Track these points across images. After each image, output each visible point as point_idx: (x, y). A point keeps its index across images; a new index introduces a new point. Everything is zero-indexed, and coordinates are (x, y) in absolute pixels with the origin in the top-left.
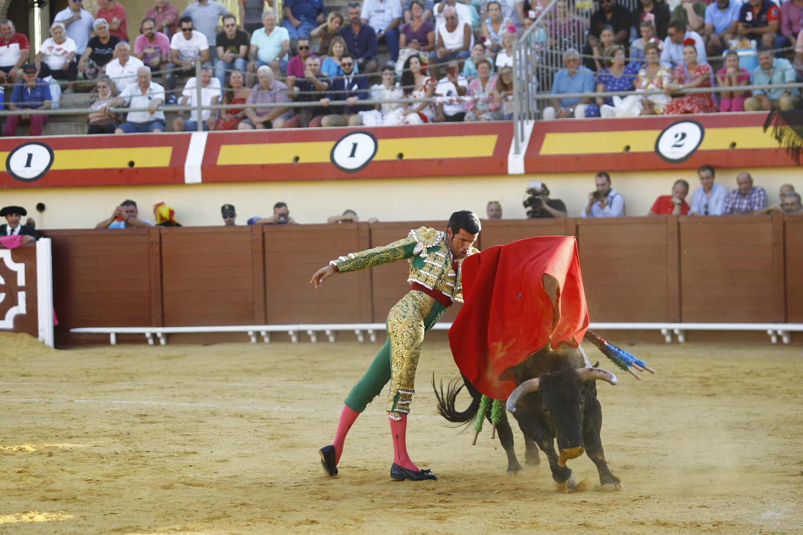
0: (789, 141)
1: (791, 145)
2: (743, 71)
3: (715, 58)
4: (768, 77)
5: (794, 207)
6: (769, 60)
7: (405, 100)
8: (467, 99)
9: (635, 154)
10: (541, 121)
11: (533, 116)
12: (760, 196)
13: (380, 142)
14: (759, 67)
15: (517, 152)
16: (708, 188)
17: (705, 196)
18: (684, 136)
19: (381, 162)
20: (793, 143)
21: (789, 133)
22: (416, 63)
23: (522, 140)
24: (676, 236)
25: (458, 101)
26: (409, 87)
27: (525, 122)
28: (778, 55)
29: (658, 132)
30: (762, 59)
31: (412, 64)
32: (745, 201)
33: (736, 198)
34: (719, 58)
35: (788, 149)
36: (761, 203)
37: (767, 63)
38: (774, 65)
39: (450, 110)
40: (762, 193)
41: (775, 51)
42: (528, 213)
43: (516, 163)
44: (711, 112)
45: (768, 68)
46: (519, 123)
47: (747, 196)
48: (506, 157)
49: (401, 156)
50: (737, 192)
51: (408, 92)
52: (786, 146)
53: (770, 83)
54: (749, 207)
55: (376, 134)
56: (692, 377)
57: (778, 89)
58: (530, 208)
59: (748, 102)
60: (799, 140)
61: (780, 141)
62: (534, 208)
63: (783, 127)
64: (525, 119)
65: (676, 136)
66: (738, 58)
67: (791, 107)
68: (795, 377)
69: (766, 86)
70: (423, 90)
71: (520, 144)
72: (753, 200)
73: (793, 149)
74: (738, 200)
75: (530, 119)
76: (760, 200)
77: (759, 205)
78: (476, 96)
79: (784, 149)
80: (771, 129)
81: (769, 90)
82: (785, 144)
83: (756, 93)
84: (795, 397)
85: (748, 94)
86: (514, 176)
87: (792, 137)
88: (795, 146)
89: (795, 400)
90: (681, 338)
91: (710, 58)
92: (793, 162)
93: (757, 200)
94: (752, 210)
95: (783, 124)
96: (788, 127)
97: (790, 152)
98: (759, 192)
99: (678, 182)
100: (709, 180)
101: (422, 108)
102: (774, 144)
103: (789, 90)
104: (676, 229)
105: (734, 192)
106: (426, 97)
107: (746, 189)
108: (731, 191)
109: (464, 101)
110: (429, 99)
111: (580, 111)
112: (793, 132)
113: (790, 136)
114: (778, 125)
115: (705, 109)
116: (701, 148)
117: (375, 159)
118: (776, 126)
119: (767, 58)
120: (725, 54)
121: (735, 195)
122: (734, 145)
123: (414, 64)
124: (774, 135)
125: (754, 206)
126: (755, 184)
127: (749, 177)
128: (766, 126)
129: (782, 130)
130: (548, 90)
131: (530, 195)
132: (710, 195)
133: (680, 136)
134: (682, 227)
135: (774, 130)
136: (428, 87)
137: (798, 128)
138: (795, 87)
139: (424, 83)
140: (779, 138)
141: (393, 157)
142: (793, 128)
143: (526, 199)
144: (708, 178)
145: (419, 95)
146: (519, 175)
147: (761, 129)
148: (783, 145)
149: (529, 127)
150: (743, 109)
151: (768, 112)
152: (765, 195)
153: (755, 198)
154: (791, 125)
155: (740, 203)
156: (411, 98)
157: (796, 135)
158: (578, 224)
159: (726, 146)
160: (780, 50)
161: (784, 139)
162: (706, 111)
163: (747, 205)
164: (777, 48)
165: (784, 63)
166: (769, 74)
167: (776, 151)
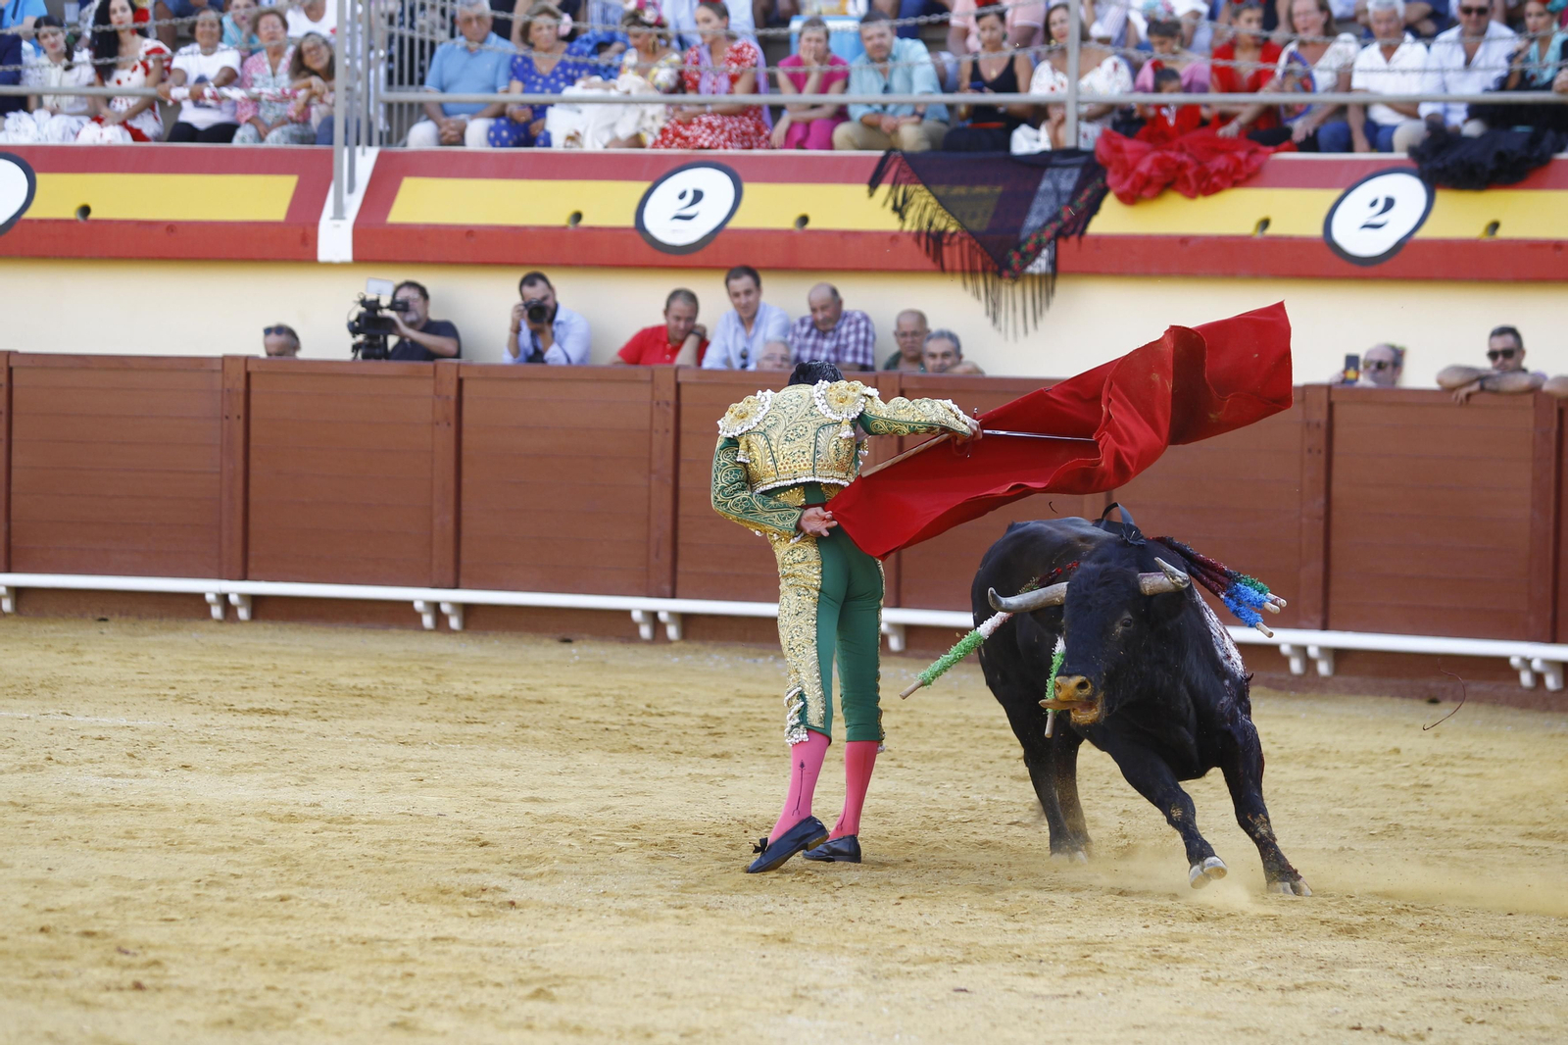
0: (921, 217)
1: (925, 226)
2: (834, 61)
3: (771, 32)
4: (881, 76)
5: (948, 362)
6: (885, 41)
7: (98, 90)
8: (236, 93)
9: (591, 229)
10: (397, 149)
11: (376, 138)
12: (857, 331)
13: (40, 177)
14: (862, 58)
15: (339, 213)
16: (748, 317)
17: (742, 332)
18: (698, 196)
19: (42, 221)
20: (930, 223)
21: (923, 201)
22: (123, 9)
23: (351, 189)
24: (671, 411)
25: (214, 97)
26: (109, 61)
27: (359, 150)
28: (904, 33)
29: (643, 186)
30: (870, 38)
31: (115, 11)
32: (827, 344)
33: (808, 335)
34: (783, 31)
35: (917, 235)
36: (861, 348)
37: (879, 47)
38: (894, 52)
39: (198, 118)
40: (862, 325)
41: (900, 22)
42: (356, 348)
43: (335, 238)
44: (759, 147)
45: (881, 57)
46: (346, 152)
47: (830, 334)
48: (315, 225)
49: (85, 210)
50: (809, 321)
51: (104, 73)
52: (915, 229)
53: (887, 89)
54: (832, 357)
55: (31, 161)
56: (687, 715)
57: (900, 105)
58: (360, 338)
59: (842, 131)
60: (942, 216)
61: (902, 217)
62: (369, 337)
63: (911, 188)
64: (358, 144)
65: (682, 196)
66: (827, 34)
67: (925, 146)
68: (906, 723)
69: (876, 96)
70: (140, 70)
71: (346, 198)
72: (843, 342)
73: (928, 233)
74: (810, 341)
75: (370, 144)
76: (857, 342)
77: (855, 353)
78: (255, 90)
79: (909, 233)
80: (884, 189)
81: (885, 107)
82: (913, 224)
83: (857, 112)
84: (900, 766)
85: (841, 114)
86: (330, 265)
87: (929, 208)
88: (933, 229)
89: (900, 772)
90: (672, 632)
91: (761, 32)
92: (928, 263)
93: (852, 338)
94: (837, 361)
95: (909, 181)
96: (920, 187)
97: (923, 241)
98: (858, 322)
99: (674, 295)
100: (751, 298)
101: (135, 113)
102: (890, 223)
103: (920, 110)
104: (671, 396)
105: (802, 322)
106: (146, 85)
107: (828, 317)
108: (796, 320)
109: (229, 98)
110: (151, 91)
111: (477, 132)
112: (932, 200)
113: (925, 209)
114: (900, 184)
115: (746, 140)
116: (733, 224)
117: (28, 215)
118: (895, 183)
119: (882, 35)
120: (796, 25)
121: (806, 329)
122: (804, 220)
123: (119, 14)
124: (890, 203)
125: (844, 354)
126: (847, 307)
127: (834, 292)
128: (873, 184)
129: (908, 196)
130: (411, 82)
131: (363, 310)
132: (752, 332)
133: (689, 197)
134: (685, 392)
135: (890, 193)
136: (151, 64)
137: (941, 190)
138: (939, 103)
139: (142, 54)
140: (900, 210)
141: (70, 212)
142: (930, 191)
143: (353, 317)
144: (748, 292)
145: (130, 80)
146: (342, 265)
147: (863, 189)
148: (907, 227)
149: (366, 160)
150: (830, 146)
151: (880, 153)
152: (867, 331)
153: (848, 335)
154: (927, 184)
155: (814, 347)
156: (111, 86)
157: (936, 206)
158: (461, 375)
159: (788, 222)
160: (910, 21)
161: (912, 213)
162: (746, 144)
163: (828, 352)
164: (905, 17)
165: (916, 49)
166: (884, 72)
167: (894, 238)
